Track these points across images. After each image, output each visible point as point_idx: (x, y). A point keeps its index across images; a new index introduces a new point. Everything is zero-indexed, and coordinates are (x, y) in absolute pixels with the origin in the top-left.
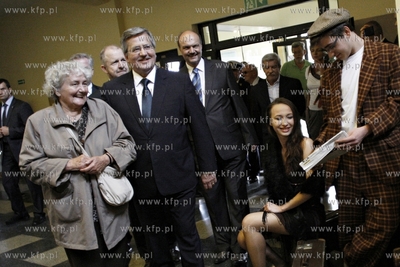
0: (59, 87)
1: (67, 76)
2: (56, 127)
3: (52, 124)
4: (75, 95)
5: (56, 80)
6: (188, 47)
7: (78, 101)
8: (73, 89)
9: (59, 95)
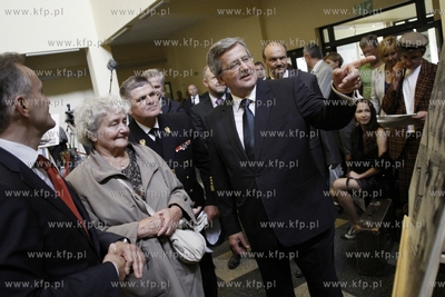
0: (95, 130)
1: (105, 115)
2: (104, 181)
3: (97, 179)
4: (115, 138)
5: (90, 121)
6: (275, 59)
7: (121, 143)
8: (112, 131)
9: (95, 140)
